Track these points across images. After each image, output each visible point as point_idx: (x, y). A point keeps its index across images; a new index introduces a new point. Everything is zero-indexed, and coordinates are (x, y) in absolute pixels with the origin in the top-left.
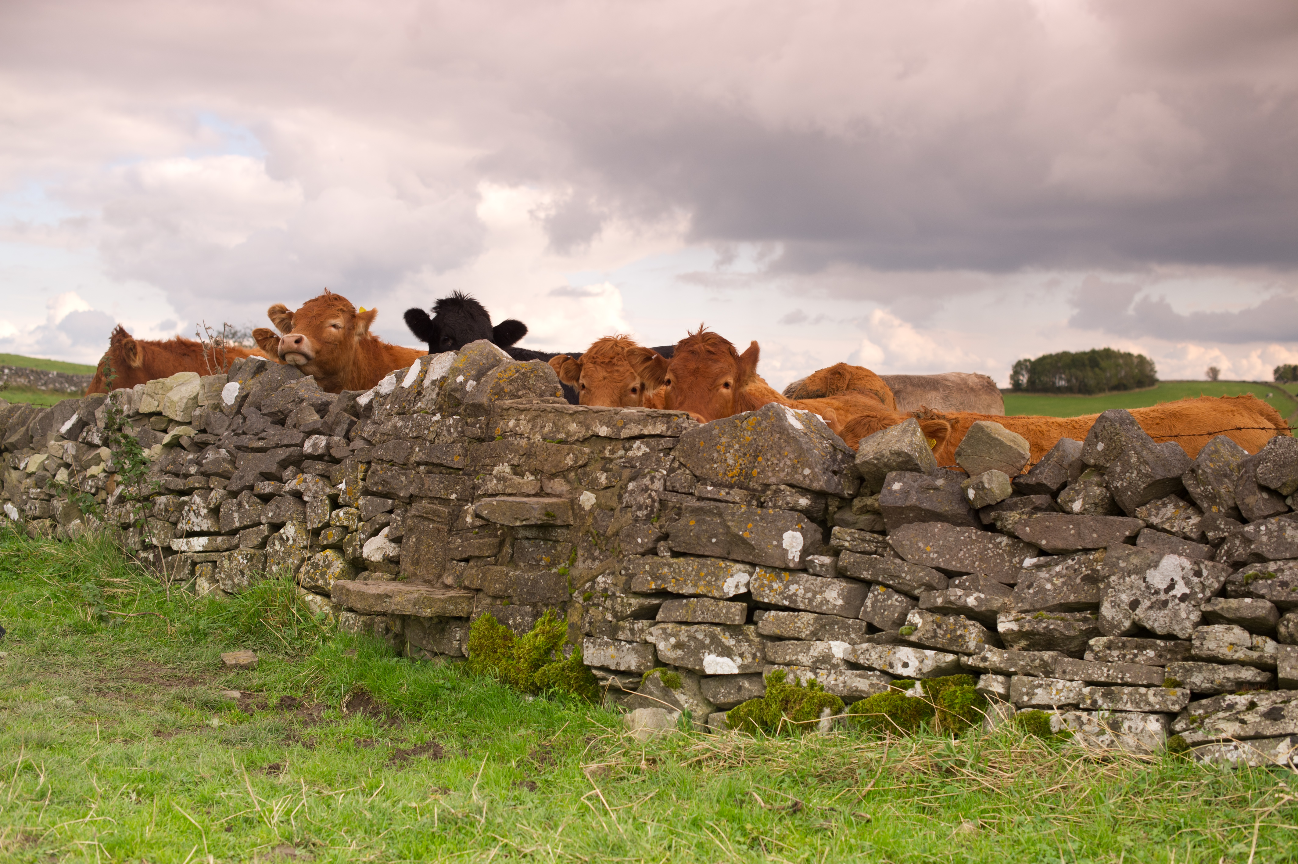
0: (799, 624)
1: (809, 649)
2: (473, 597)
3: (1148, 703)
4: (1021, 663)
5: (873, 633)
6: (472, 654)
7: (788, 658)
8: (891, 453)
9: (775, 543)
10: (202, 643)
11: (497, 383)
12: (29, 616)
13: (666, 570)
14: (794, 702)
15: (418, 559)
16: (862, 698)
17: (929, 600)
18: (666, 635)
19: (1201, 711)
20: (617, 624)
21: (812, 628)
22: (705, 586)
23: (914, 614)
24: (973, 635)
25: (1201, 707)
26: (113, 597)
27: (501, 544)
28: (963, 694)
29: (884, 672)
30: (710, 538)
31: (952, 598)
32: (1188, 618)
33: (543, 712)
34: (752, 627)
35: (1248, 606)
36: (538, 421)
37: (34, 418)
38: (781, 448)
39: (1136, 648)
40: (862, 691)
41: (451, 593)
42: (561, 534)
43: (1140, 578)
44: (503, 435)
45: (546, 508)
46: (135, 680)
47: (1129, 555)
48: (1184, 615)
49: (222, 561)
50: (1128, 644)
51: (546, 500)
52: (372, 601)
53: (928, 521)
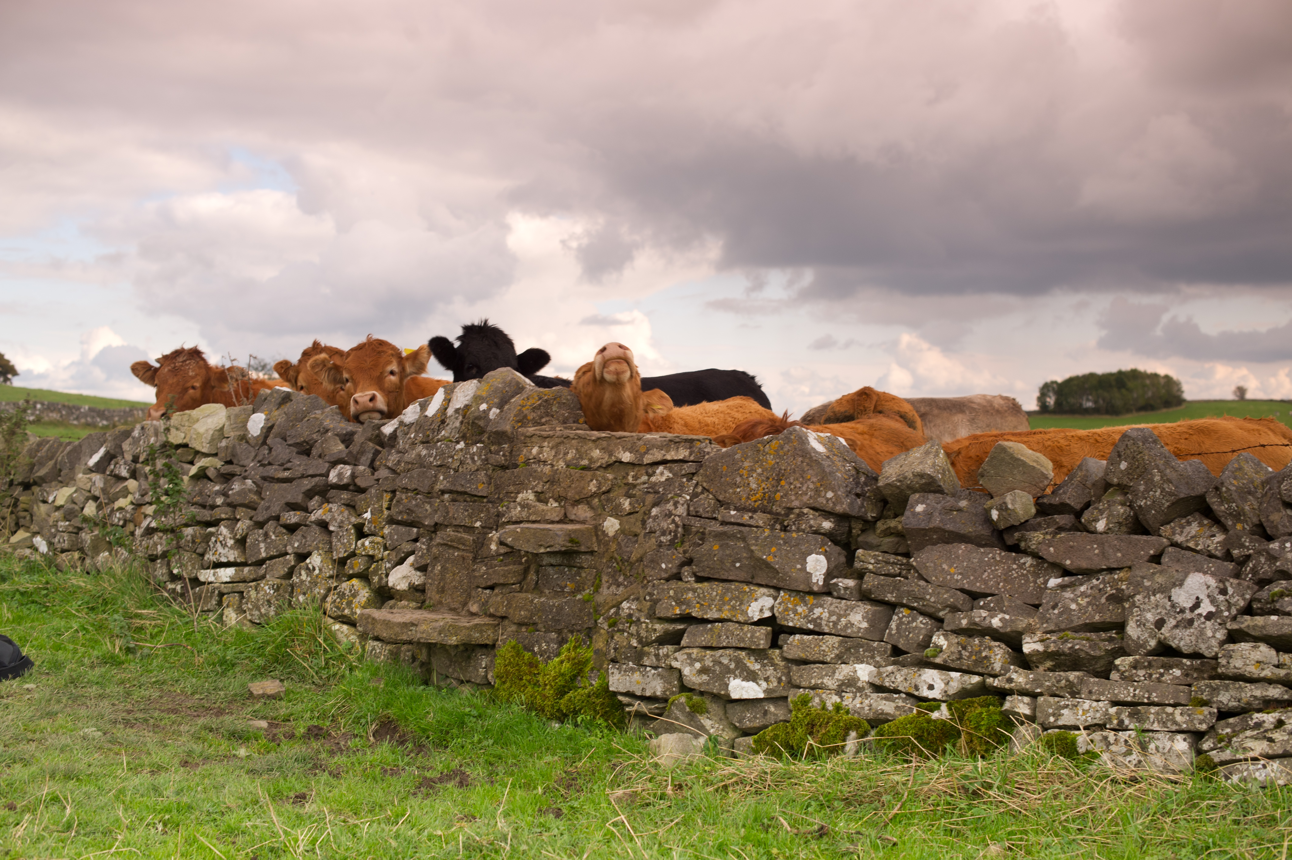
0: (824, 647)
1: (834, 672)
2: (498, 625)
3: (1175, 722)
4: (1047, 683)
5: (899, 656)
6: (498, 681)
7: (813, 681)
8: (914, 475)
9: (799, 566)
10: (229, 674)
11: (520, 410)
12: (58, 648)
13: (690, 595)
14: (820, 726)
15: (443, 587)
16: (888, 721)
17: (954, 622)
18: (692, 661)
19: (1228, 730)
20: (642, 650)
21: (836, 652)
22: (729, 610)
23: (939, 636)
24: (999, 657)
25: (1228, 725)
26: (141, 629)
27: (526, 571)
28: (989, 715)
29: (909, 695)
30: (734, 562)
31: (977, 620)
32: (1214, 637)
33: (570, 738)
34: (777, 651)
35: (1274, 624)
36: (562, 447)
37: (62, 452)
38: (804, 471)
39: (1162, 667)
40: (887, 714)
41: (477, 621)
42: (585, 560)
43: (1165, 597)
44: (527, 463)
45: (570, 535)
46: (163, 711)
47: (1153, 574)
48: (1209, 634)
49: (249, 592)
50: (1154, 663)
51: (570, 527)
52: (397, 629)
53: (952, 543)
